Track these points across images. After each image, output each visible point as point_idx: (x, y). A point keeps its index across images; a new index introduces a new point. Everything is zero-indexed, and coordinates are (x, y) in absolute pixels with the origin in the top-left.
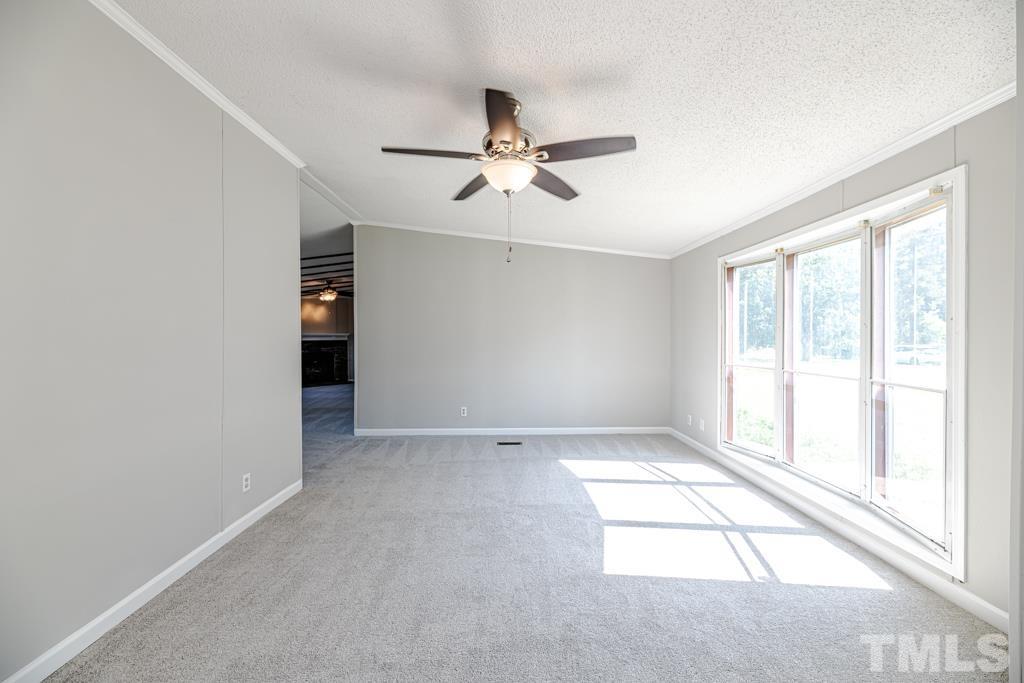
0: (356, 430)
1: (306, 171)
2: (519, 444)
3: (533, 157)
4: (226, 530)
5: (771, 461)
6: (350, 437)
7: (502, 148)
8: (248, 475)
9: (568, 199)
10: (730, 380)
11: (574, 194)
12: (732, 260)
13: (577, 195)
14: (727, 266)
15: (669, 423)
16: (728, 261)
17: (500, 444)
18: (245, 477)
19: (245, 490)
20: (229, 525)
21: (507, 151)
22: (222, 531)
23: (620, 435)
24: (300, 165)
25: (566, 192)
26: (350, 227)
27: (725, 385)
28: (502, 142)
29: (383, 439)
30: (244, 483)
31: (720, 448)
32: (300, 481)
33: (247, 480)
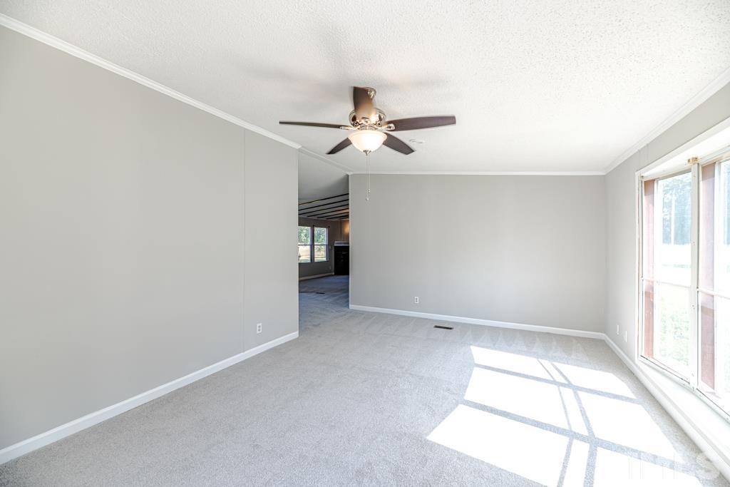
0: (350, 305)
1: (303, 149)
2: (451, 329)
3: (384, 128)
4: (246, 352)
5: (684, 385)
6: (346, 309)
7: (363, 121)
8: (260, 324)
9: (407, 154)
10: (649, 295)
11: (412, 151)
12: (649, 173)
13: (413, 151)
14: (644, 180)
15: (603, 329)
16: (644, 175)
17: (436, 327)
18: (258, 325)
19: (258, 332)
20: (248, 349)
21: (366, 124)
22: (244, 351)
23: (548, 333)
24: (298, 146)
25: (405, 149)
26: (348, 176)
27: (643, 299)
28: (363, 118)
29: (362, 313)
30: (258, 328)
31: (637, 361)
32: (297, 332)
33: (259, 327)
